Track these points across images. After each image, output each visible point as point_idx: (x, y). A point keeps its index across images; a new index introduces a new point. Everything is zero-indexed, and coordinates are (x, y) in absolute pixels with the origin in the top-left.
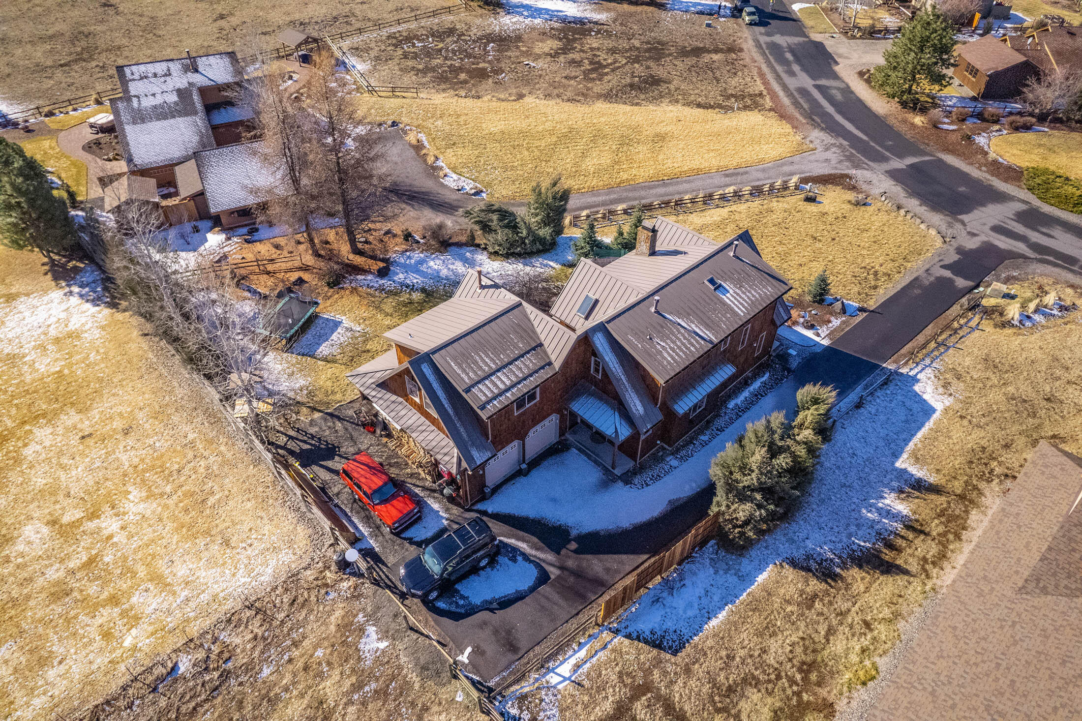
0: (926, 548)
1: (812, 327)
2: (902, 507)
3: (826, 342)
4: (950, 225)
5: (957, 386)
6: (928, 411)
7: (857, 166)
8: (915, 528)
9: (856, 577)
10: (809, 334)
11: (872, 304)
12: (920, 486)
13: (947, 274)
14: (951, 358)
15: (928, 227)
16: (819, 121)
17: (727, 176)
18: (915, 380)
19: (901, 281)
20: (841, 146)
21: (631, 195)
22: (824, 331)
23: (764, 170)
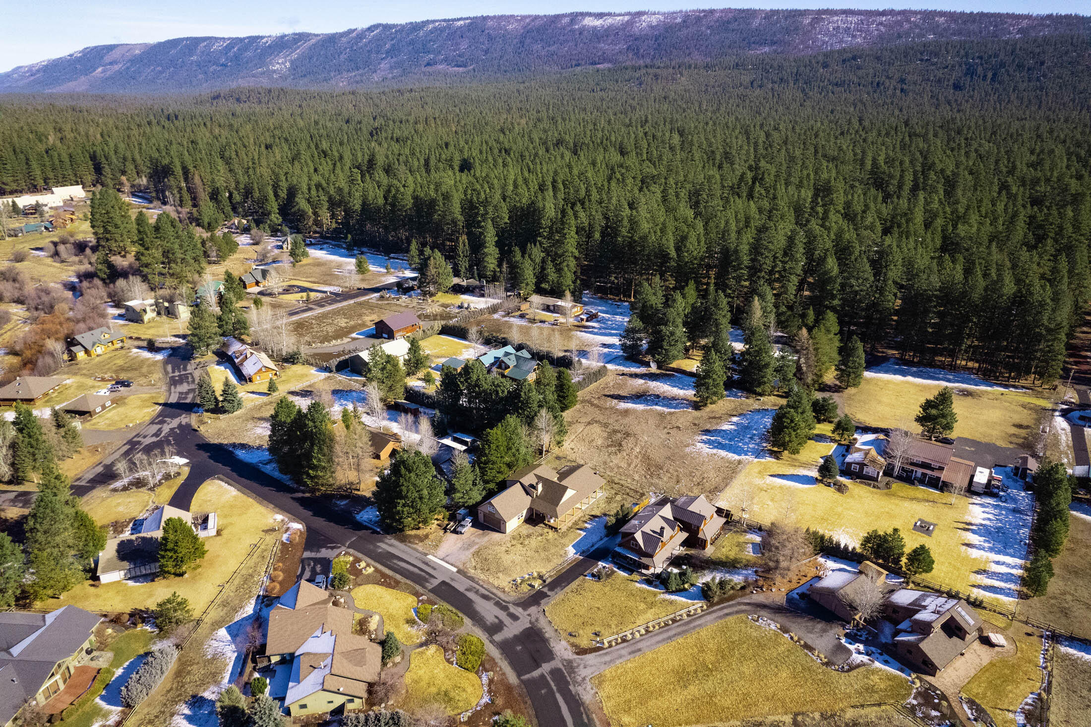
0: (584, 519)
1: (604, 567)
2: (586, 525)
3: (600, 563)
4: (537, 620)
5: (562, 552)
6: (573, 546)
7: (570, 662)
8: (586, 522)
9: (598, 514)
10: (604, 565)
11: (581, 577)
12: (581, 529)
13: (549, 593)
14: (561, 560)
16: (584, 716)
17: (639, 650)
18: (576, 554)
19: (568, 589)
20: (575, 682)
21: (684, 628)
22: (600, 566)
23: (621, 657)
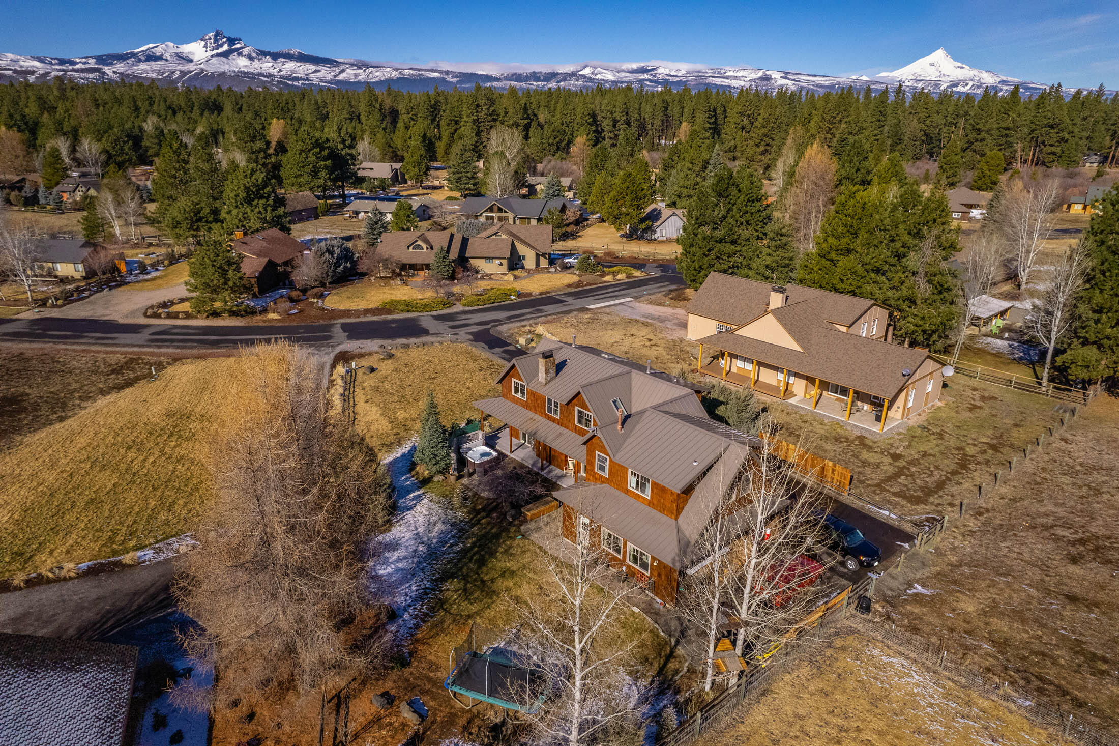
15: (441, 343)
